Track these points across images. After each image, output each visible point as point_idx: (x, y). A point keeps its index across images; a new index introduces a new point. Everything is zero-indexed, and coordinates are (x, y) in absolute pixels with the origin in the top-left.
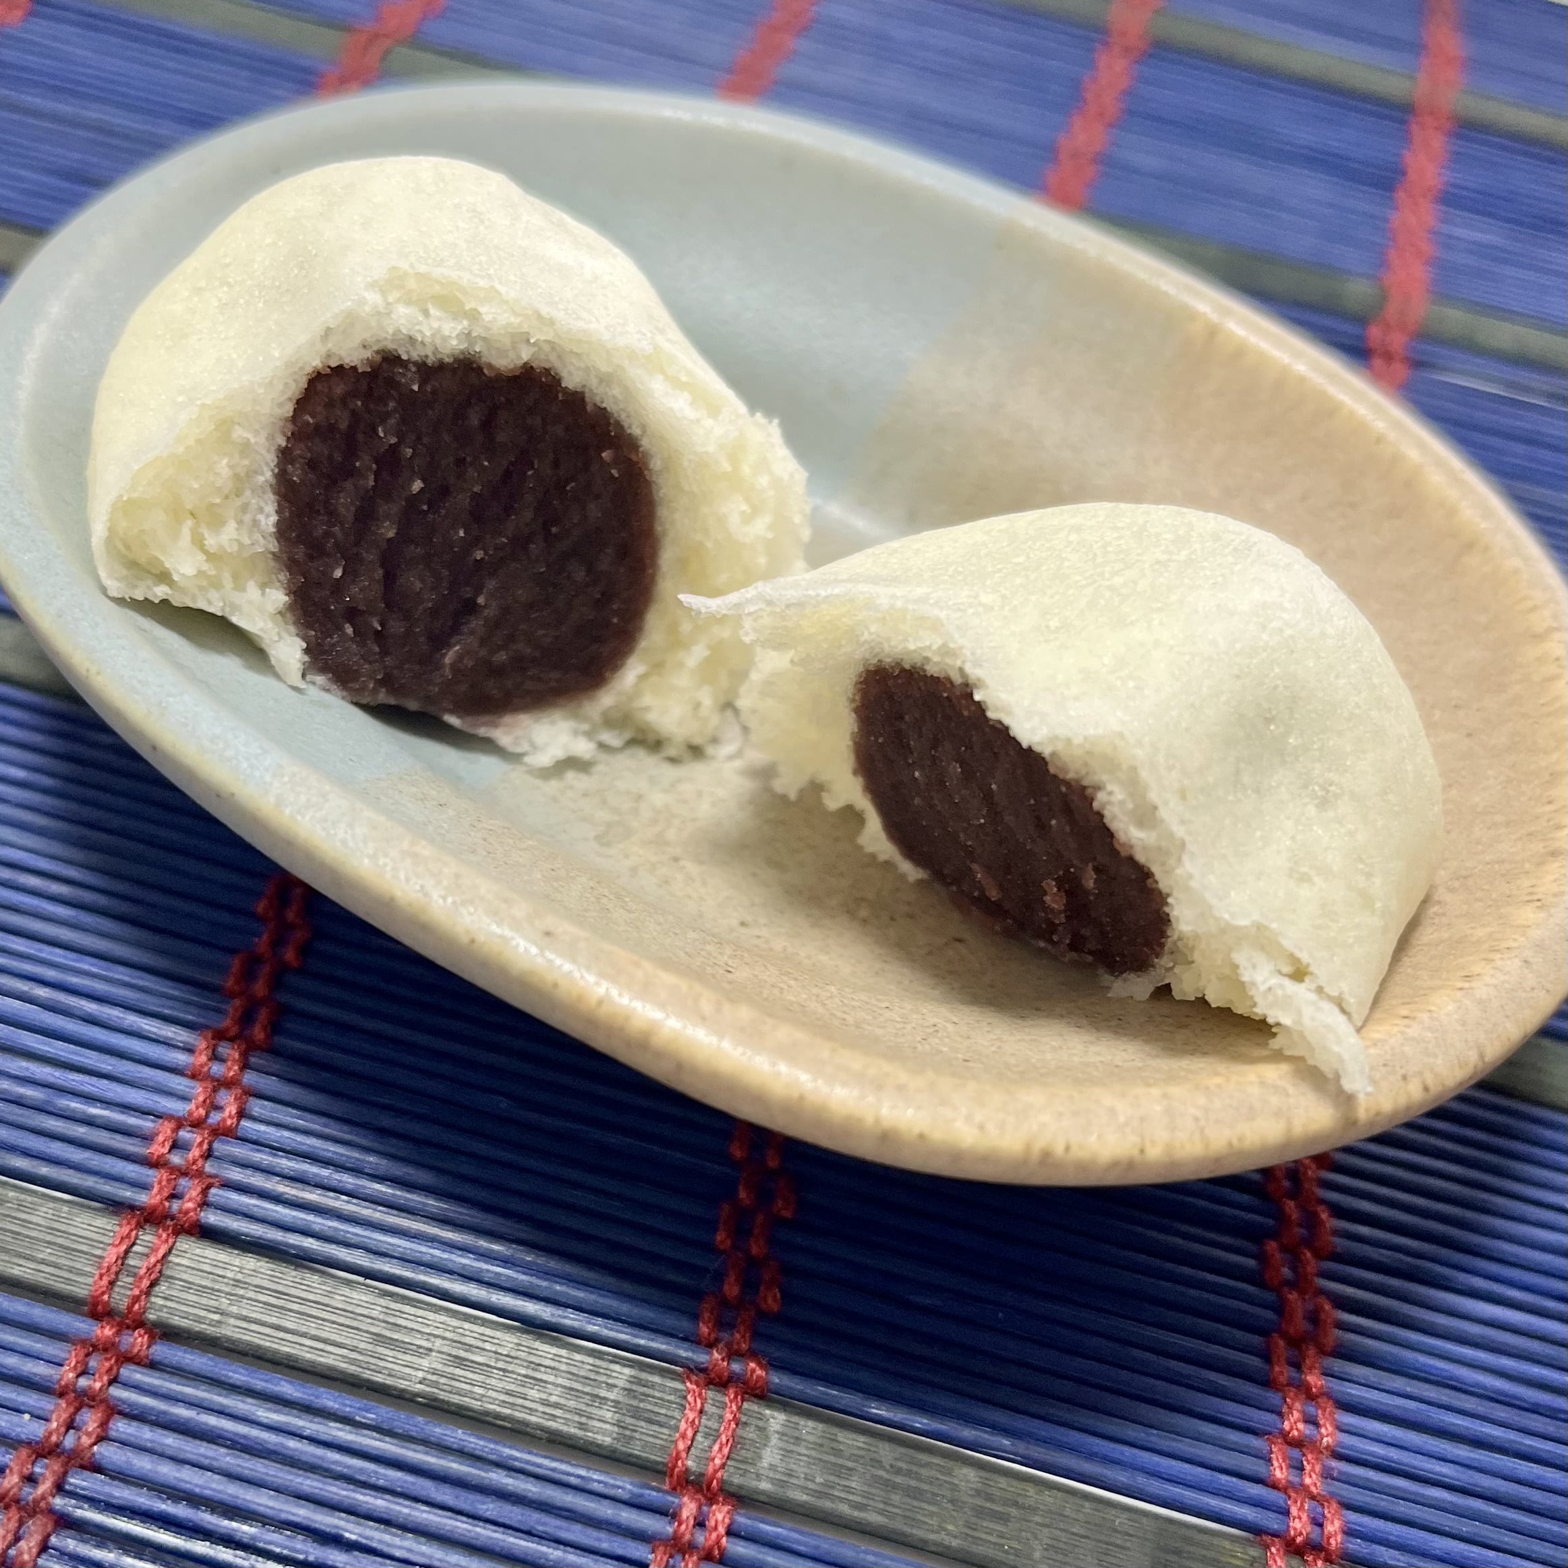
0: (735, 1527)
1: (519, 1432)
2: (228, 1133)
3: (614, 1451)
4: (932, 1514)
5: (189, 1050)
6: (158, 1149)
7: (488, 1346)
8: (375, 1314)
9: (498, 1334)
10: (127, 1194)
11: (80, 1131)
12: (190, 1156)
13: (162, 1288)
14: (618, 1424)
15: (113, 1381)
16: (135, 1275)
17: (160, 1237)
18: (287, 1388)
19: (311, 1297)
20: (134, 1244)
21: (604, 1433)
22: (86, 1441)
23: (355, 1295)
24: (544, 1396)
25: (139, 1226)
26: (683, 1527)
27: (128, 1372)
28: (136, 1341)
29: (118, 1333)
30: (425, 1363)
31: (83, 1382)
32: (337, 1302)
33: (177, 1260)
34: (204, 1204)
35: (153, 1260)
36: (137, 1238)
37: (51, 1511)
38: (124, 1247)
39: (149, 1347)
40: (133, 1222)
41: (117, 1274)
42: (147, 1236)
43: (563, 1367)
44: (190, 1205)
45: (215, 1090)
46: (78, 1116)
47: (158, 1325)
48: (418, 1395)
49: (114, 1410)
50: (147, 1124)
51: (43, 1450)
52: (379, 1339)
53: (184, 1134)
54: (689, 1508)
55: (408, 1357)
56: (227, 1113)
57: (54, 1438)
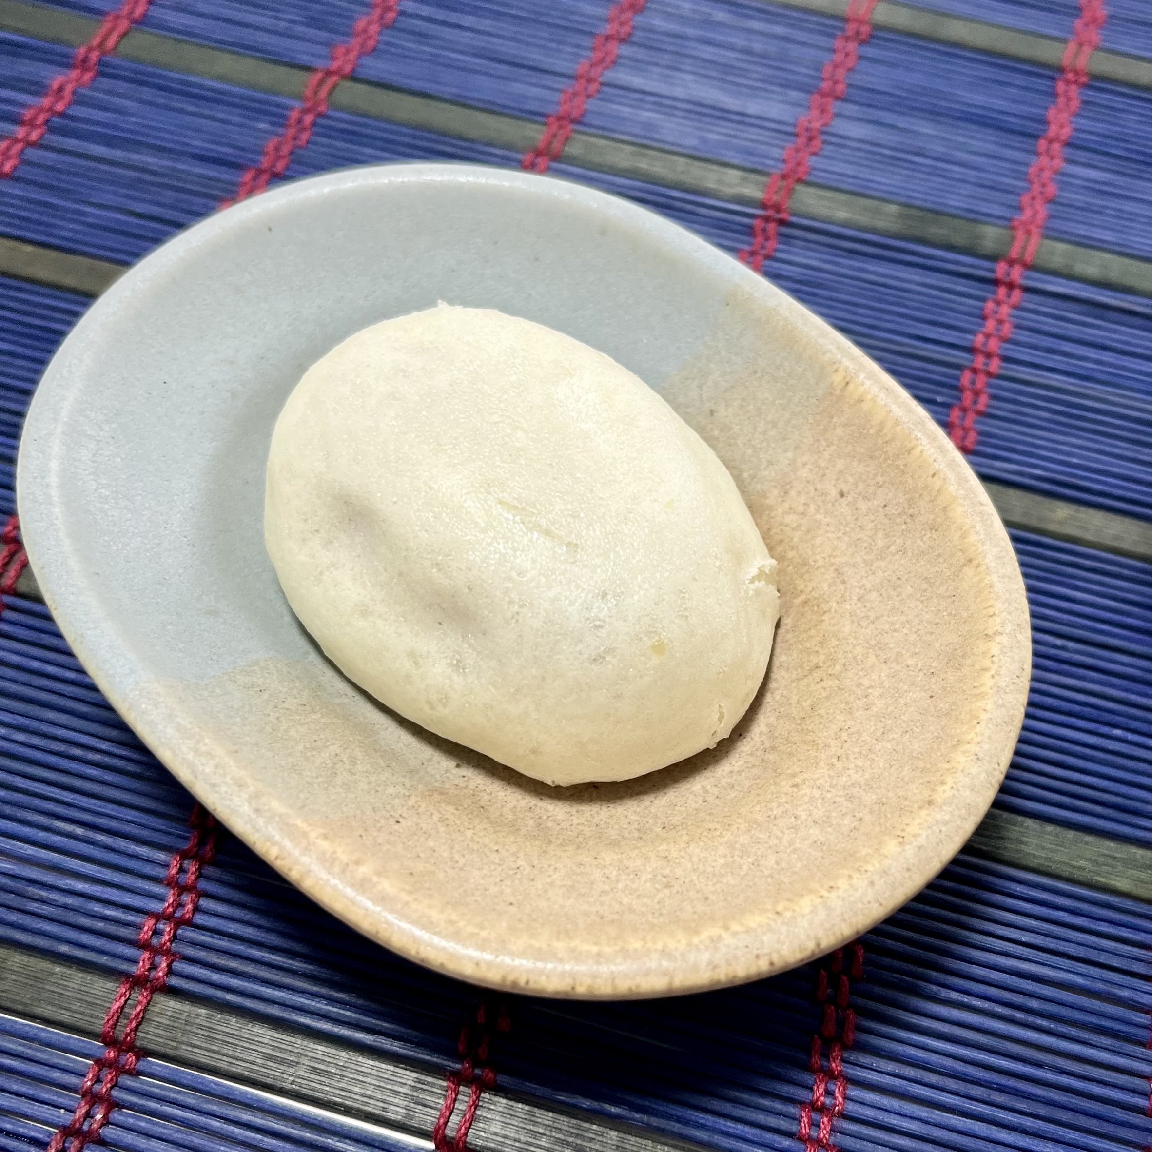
2: (189, 923)
3: (404, 1124)
5: (166, 866)
6: (145, 934)
8: (266, 1041)
10: (124, 967)
11: (100, 925)
12: (163, 940)
13: (144, 1027)
14: (406, 1108)
15: (115, 1085)
16: (128, 1019)
17: (143, 994)
20: (128, 999)
21: (397, 1113)
22: (95, 1126)
25: (131, 988)
27: (123, 1080)
28: (129, 1060)
29: (118, 1055)
30: (295, 1071)
31: (97, 1087)
33: (154, 1009)
34: (170, 973)
35: (138, 1009)
36: (130, 995)
38: (122, 1001)
39: (136, 1063)
40: (128, 985)
41: (118, 1018)
42: (136, 994)
44: (161, 974)
45: (180, 894)
46: (98, 915)
47: (141, 1048)
49: (113, 1105)
50: (138, 919)
51: (71, 1132)
52: (270, 1058)
53: (160, 926)
55: (285, 1068)
56: (186, 910)
57: (78, 1125)
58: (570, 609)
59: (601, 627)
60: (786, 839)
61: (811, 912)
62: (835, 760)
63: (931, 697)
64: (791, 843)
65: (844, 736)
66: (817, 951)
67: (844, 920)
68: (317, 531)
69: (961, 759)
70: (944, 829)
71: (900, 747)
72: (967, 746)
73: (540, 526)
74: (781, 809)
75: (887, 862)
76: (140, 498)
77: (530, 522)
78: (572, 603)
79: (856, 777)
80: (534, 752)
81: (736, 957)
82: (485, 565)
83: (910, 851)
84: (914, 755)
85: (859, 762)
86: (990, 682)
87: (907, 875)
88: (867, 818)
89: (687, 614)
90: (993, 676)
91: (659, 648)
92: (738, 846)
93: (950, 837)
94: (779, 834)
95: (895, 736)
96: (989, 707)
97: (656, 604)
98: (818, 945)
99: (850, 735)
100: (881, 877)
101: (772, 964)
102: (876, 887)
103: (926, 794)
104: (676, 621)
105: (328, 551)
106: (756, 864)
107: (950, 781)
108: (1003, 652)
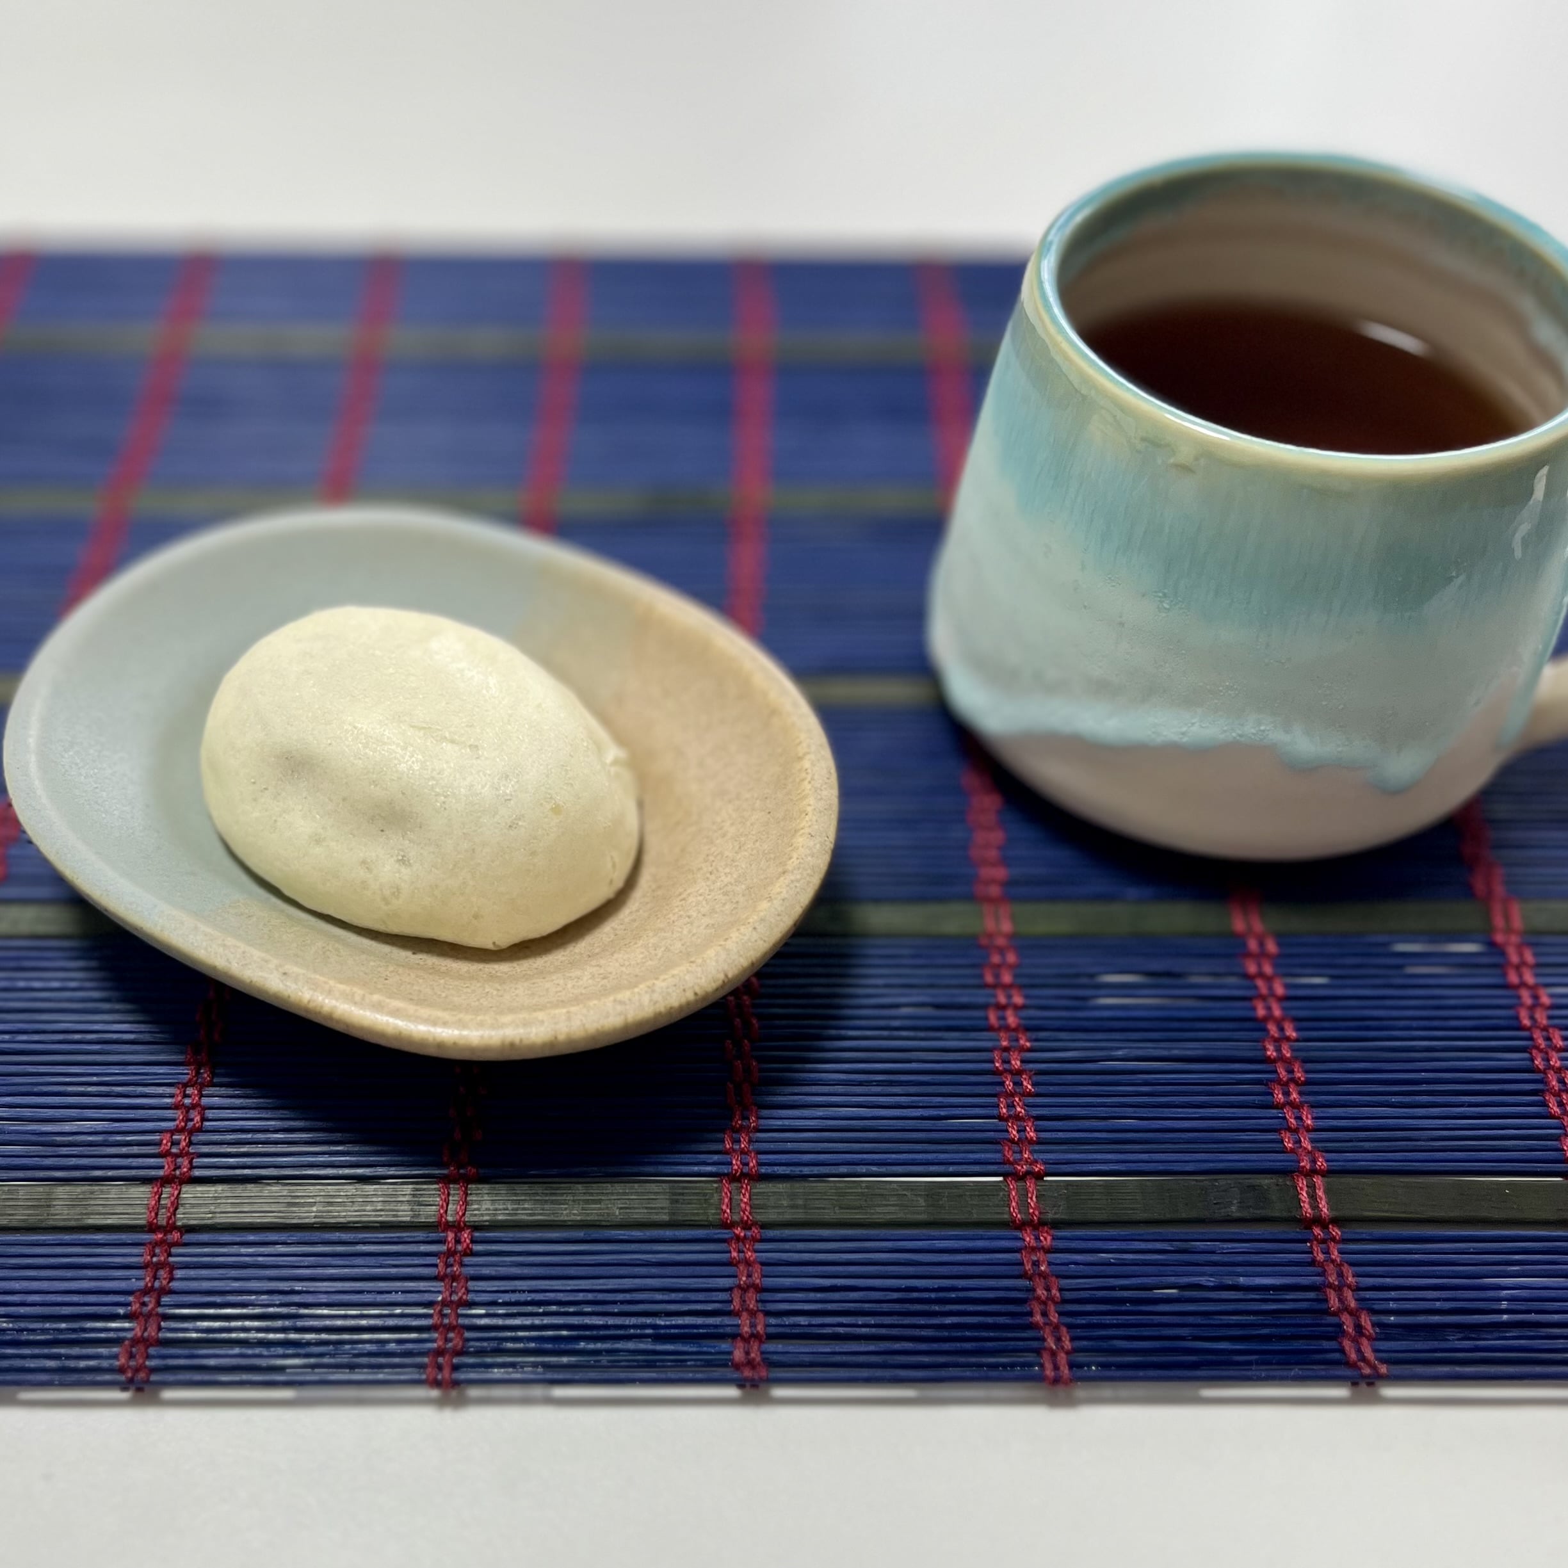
0: (474, 1239)
1: (367, 1227)
2: (200, 1130)
3: (412, 1222)
4: (566, 1209)
5: (172, 1096)
6: (166, 1145)
7: (342, 1194)
8: (285, 1194)
9: (345, 1187)
10: (153, 1173)
11: (124, 1150)
12: (181, 1147)
13: (181, 1210)
14: (412, 1210)
15: (169, 1255)
16: (166, 1208)
17: (173, 1187)
18: (251, 1238)
19: (253, 1195)
20: (162, 1194)
21: (405, 1216)
22: (165, 1282)
23: (273, 1188)
24: (373, 1208)
25: (162, 1186)
26: (450, 1245)
27: (174, 1250)
28: (175, 1236)
29: (165, 1235)
30: (314, 1209)
31: (155, 1260)
32: (266, 1193)
33: (184, 1196)
34: (192, 1167)
35: (173, 1199)
36: (162, 1191)
37: (157, 1314)
38: (157, 1196)
39: (181, 1237)
40: (159, 1184)
41: (158, 1209)
42: (167, 1190)
43: (380, 1193)
44: (185, 1170)
45: (187, 1112)
47: (184, 1226)
48: (314, 1223)
49: (173, 1267)
50: (156, 1137)
51: (146, 1291)
52: (290, 1204)
53: (176, 1137)
54: (451, 1236)
55: (306, 1209)
56: (195, 1121)
57: (149, 1285)
58: (483, 791)
59: (510, 800)
60: (685, 932)
61: (716, 955)
62: (708, 875)
63: (769, 813)
64: (690, 932)
65: (711, 858)
66: (726, 981)
67: (741, 956)
68: (266, 789)
69: (800, 840)
70: (798, 885)
71: (755, 852)
72: (802, 831)
73: (446, 738)
74: (676, 916)
75: (762, 914)
76: (107, 803)
77: (437, 736)
78: (483, 787)
79: (727, 880)
80: (476, 917)
81: (668, 994)
82: (411, 772)
83: (777, 903)
84: (766, 852)
85: (727, 870)
86: (809, 787)
87: (778, 918)
88: (741, 899)
89: (571, 781)
90: (810, 782)
91: (557, 810)
92: (650, 945)
93: (804, 889)
94: (680, 930)
95: (749, 846)
96: (811, 803)
97: (547, 776)
98: (726, 976)
99: (715, 857)
100: (761, 924)
101: (696, 994)
102: (759, 930)
103: (780, 870)
104: (565, 788)
105: (278, 801)
106: (667, 950)
107: (795, 855)
108: (813, 765)
